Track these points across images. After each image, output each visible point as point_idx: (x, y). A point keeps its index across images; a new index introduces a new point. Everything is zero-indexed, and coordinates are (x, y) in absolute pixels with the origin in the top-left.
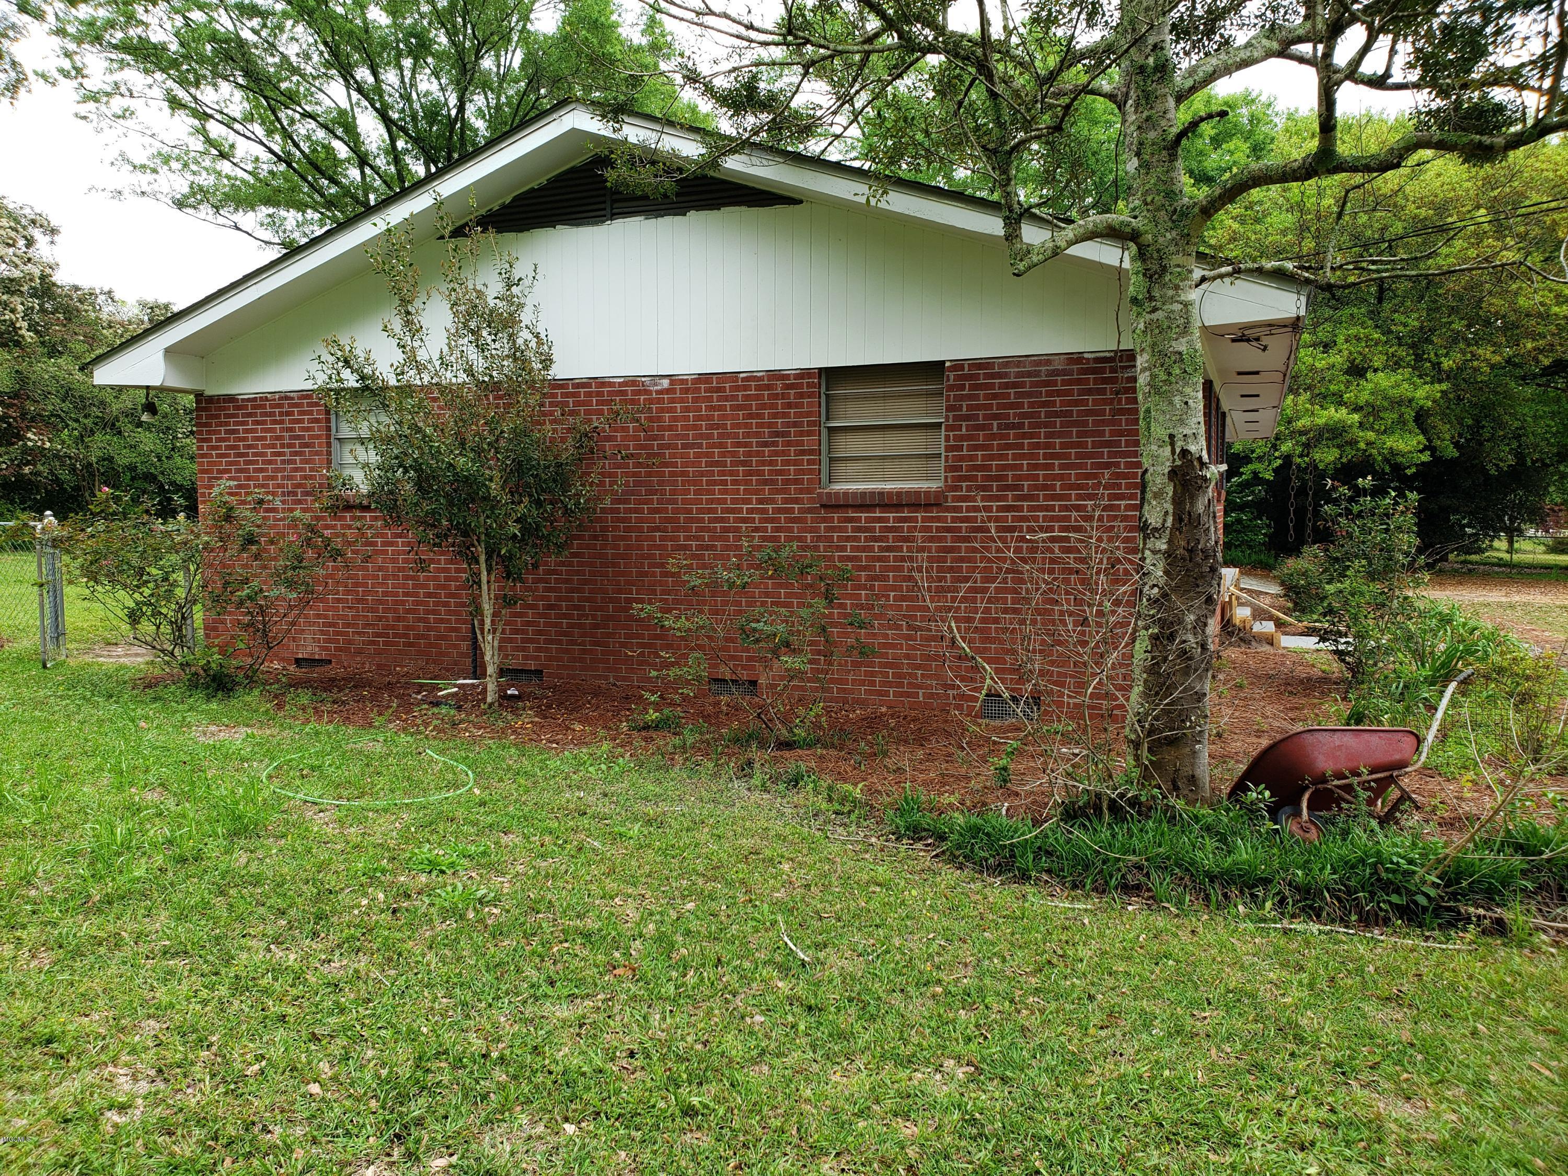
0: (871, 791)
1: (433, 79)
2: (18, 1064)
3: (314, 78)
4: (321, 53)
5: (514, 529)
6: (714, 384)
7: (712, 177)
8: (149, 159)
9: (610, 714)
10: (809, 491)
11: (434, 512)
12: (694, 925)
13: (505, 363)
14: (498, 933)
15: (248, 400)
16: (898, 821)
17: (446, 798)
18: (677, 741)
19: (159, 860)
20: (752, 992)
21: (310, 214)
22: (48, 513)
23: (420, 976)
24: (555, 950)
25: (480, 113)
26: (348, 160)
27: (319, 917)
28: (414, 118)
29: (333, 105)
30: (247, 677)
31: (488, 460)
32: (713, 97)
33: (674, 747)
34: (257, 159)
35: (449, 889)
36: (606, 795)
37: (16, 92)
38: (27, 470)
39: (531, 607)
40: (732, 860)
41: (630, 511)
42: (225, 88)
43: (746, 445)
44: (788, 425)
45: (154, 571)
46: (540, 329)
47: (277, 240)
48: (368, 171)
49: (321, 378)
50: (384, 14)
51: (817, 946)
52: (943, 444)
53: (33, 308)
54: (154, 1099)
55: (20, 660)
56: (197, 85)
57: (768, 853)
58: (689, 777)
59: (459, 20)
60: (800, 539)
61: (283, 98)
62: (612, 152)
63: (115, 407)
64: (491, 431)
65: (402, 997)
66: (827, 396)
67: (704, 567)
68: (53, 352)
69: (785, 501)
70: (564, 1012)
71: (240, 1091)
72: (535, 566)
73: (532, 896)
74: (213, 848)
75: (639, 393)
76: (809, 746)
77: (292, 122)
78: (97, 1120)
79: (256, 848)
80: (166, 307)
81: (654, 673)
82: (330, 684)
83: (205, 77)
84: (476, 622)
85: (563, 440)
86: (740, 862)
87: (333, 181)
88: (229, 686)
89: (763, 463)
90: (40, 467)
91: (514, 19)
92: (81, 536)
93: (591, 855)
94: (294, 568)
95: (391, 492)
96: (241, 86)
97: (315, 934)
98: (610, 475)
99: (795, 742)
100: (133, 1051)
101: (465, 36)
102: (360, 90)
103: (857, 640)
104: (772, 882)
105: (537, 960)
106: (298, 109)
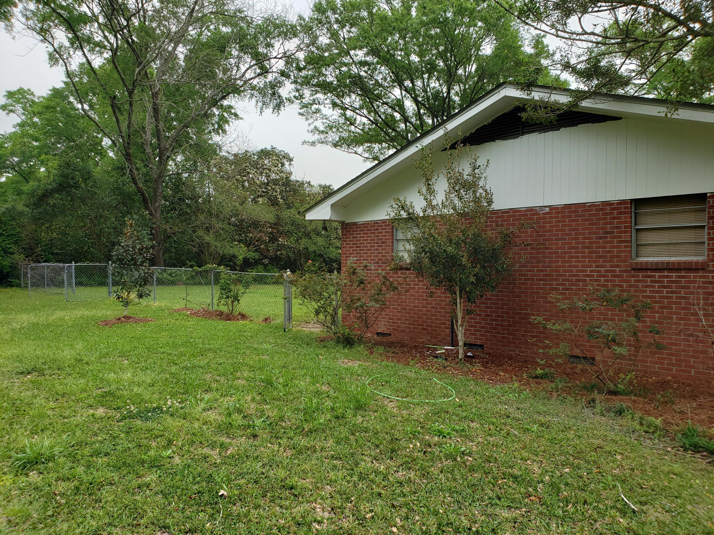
0: (665, 421)
1: (436, 81)
2: (280, 496)
3: (388, 87)
4: (391, 77)
5: (473, 279)
6: (573, 209)
7: (574, 111)
8: (325, 128)
9: (517, 369)
10: (625, 261)
11: (437, 271)
12: (570, 480)
13: (471, 204)
14: (472, 470)
15: (362, 224)
16: (684, 440)
17: (444, 402)
18: (553, 385)
19: (329, 417)
20: (606, 522)
21: (384, 145)
22: (288, 270)
23: (437, 485)
24: (500, 482)
25: (457, 94)
26: (400, 120)
27: (393, 451)
28: (428, 99)
29: (395, 98)
30: (358, 339)
31: (461, 248)
32: (576, 73)
33: (552, 388)
34: (364, 124)
35: (448, 445)
36: (518, 409)
37: (280, 107)
38: (278, 253)
39: (478, 315)
40: (588, 449)
41: (528, 271)
42: (353, 96)
43: (589, 238)
44: (613, 228)
45: (325, 294)
46: (487, 188)
47: (371, 157)
48: (408, 124)
49: (392, 214)
50: (417, 57)
51: (641, 503)
52: (706, 237)
53: (283, 190)
54: (331, 521)
55: (276, 327)
56: (343, 96)
57: (608, 448)
58: (560, 404)
59: (449, 54)
60: (620, 286)
61: (375, 98)
62: (525, 105)
63: (309, 228)
64: (463, 235)
65: (430, 494)
66: (635, 213)
67: (566, 299)
68: (289, 207)
69: (611, 266)
70: (506, 514)
71: (364, 525)
72: (481, 296)
73: (487, 454)
74: (349, 413)
75: (534, 215)
76: (626, 394)
77: (378, 107)
78: (309, 526)
79: (366, 415)
80: (329, 187)
81: (541, 351)
82: (391, 344)
83: (346, 92)
84: (454, 321)
85: (496, 238)
86: (592, 451)
87: (394, 130)
88: (352, 343)
89: (599, 247)
90: (283, 252)
91: (473, 51)
92: (301, 280)
93: (514, 438)
94: (378, 295)
95: (419, 263)
96: (359, 94)
97: (391, 458)
98: (518, 254)
99: (618, 392)
100: (322, 498)
101: (451, 61)
102: (406, 90)
103: (654, 340)
104: (611, 464)
105: (492, 486)
106: (381, 101)
